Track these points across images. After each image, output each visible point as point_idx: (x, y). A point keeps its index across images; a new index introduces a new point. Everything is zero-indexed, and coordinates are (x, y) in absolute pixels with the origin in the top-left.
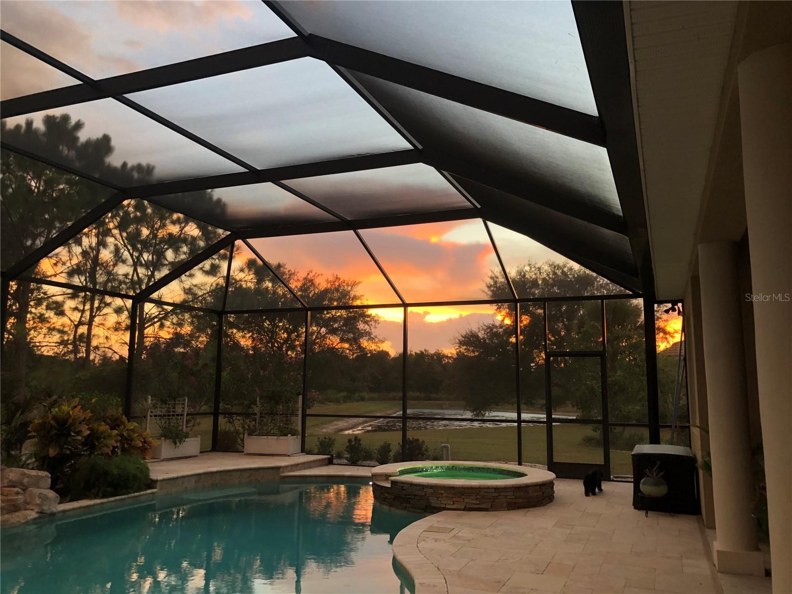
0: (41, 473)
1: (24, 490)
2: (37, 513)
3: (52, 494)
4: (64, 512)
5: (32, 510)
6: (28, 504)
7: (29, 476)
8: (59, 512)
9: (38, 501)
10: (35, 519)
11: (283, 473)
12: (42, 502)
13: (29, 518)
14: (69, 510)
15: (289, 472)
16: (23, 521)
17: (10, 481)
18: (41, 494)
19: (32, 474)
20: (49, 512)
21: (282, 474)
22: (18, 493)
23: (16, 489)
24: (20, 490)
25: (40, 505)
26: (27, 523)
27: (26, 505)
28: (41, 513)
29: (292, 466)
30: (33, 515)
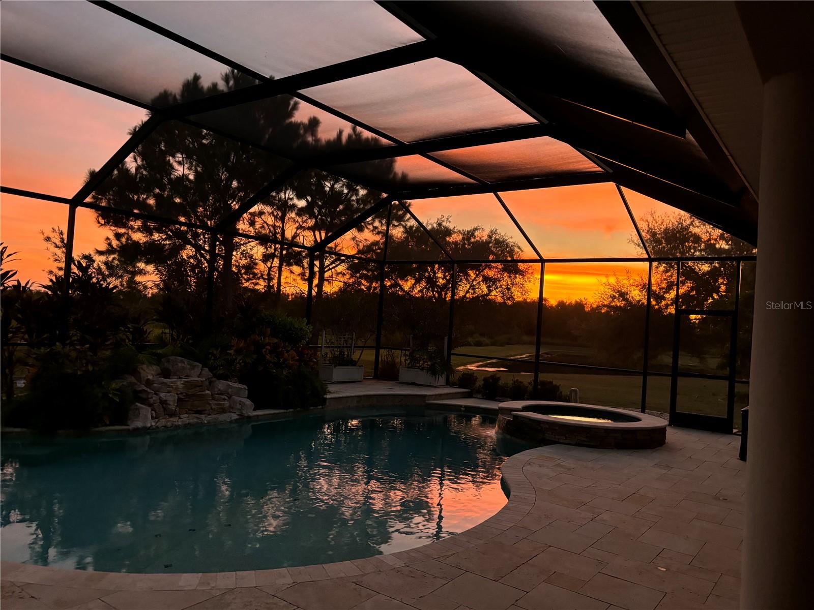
0: (240, 386)
1: (229, 398)
2: (238, 415)
3: (248, 402)
4: (258, 416)
5: (235, 413)
6: (232, 408)
7: (232, 387)
8: (254, 416)
9: (239, 407)
10: (237, 419)
11: (428, 400)
12: (241, 408)
13: (233, 418)
14: (261, 415)
15: (434, 400)
16: (228, 420)
17: (219, 390)
18: (240, 401)
19: (234, 386)
20: (246, 415)
21: (427, 402)
22: (224, 399)
23: (223, 397)
24: (227, 398)
25: (240, 410)
26: (231, 422)
27: (231, 409)
28: (241, 415)
29: (436, 395)
30: (235, 416)
